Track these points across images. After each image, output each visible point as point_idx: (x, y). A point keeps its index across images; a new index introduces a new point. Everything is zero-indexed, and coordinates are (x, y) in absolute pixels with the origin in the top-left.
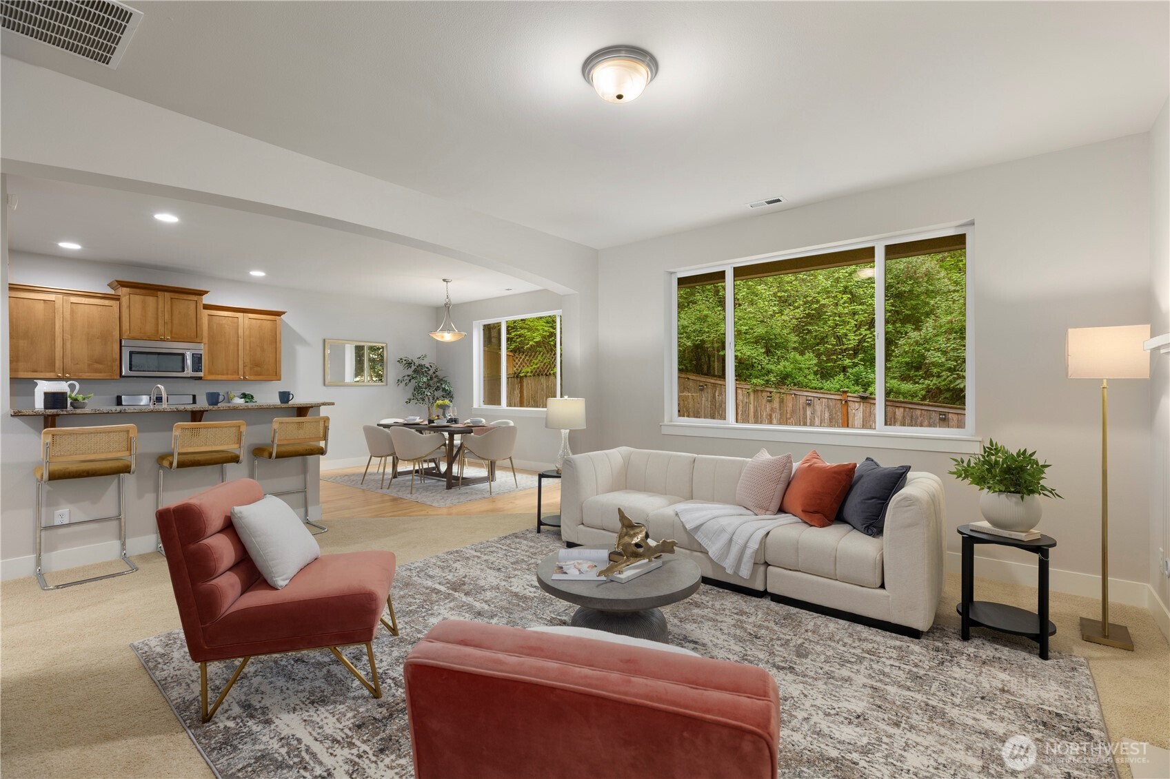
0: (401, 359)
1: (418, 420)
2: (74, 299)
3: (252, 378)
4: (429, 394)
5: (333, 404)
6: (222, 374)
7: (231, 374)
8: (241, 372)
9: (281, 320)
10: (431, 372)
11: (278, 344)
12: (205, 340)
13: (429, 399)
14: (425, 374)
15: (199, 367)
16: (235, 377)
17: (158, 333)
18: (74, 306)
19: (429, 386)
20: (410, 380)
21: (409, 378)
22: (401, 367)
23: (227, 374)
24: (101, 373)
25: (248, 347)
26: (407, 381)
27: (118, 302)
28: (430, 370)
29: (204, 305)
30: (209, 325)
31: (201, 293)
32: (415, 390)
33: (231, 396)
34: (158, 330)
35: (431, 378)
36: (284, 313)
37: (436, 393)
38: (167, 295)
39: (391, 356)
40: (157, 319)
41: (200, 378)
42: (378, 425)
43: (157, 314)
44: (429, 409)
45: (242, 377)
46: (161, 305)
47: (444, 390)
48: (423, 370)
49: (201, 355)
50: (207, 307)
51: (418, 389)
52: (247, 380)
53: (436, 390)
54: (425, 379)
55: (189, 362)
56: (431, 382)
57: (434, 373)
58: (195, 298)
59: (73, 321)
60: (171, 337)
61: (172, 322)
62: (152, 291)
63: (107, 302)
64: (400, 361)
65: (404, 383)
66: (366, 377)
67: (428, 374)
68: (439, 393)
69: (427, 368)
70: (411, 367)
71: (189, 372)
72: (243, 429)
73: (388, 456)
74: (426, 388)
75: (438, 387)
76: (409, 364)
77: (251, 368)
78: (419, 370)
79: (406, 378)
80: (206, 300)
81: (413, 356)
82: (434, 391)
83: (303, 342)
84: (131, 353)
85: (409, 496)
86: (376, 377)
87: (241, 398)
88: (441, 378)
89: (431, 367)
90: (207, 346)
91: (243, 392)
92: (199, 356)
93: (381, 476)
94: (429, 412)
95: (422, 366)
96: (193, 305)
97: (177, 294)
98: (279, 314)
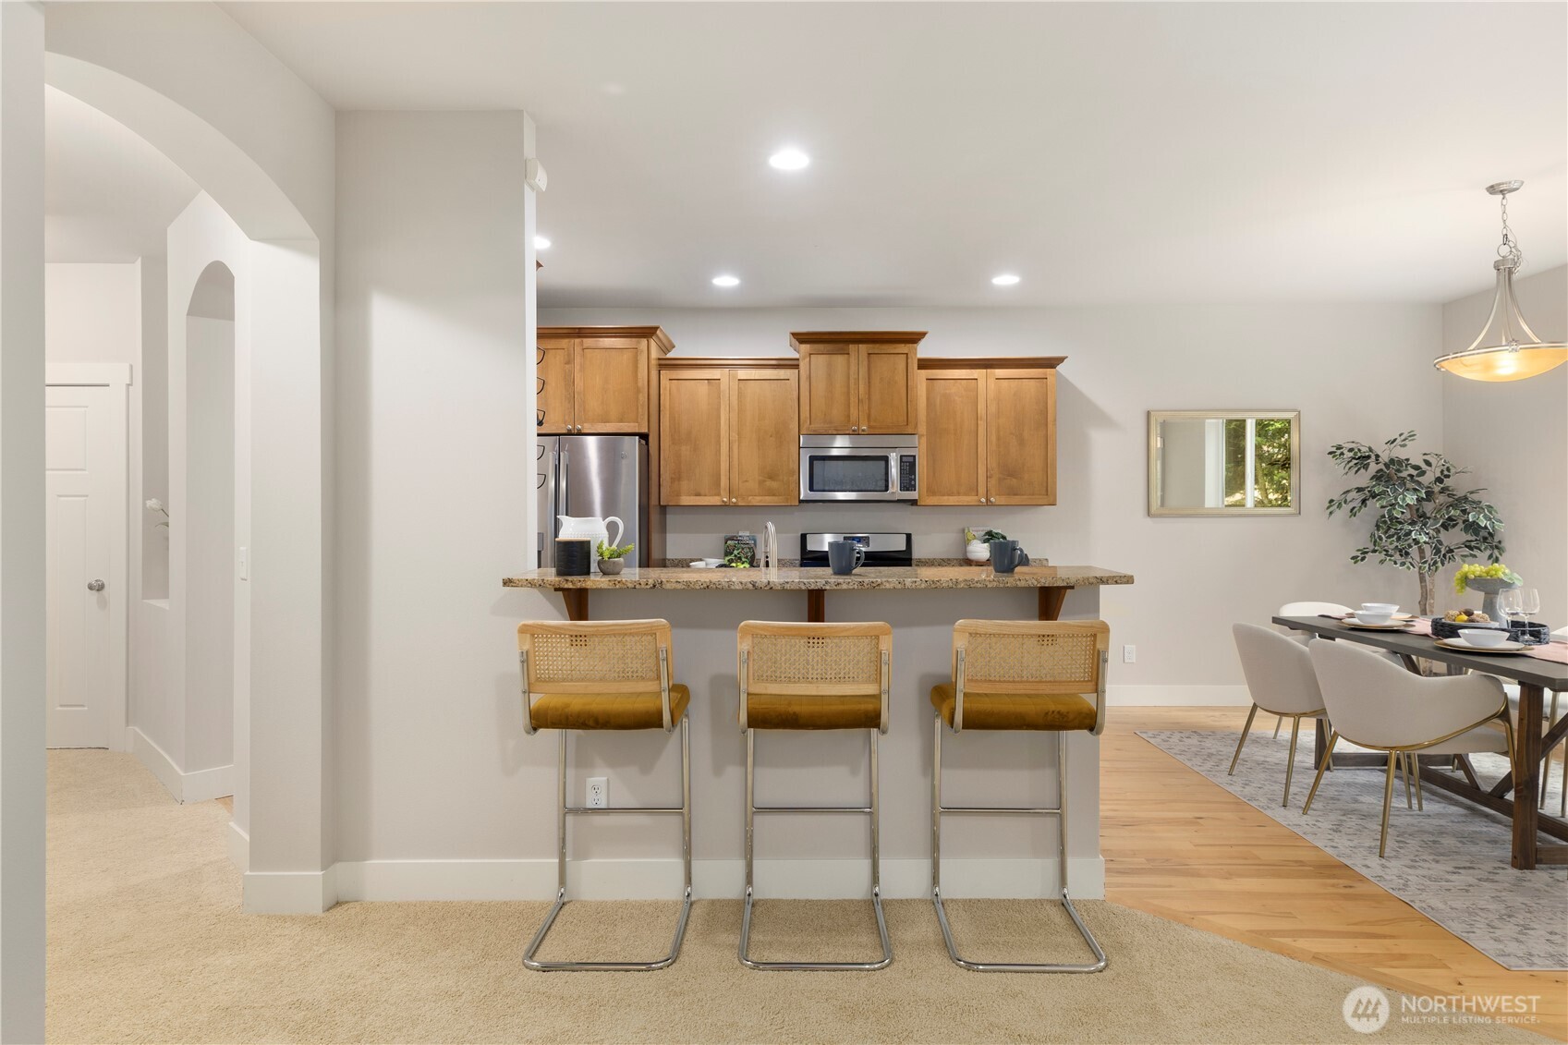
0: (1339, 448)
1: (1394, 615)
2: (742, 374)
3: (1002, 500)
4: (1424, 538)
5: (1129, 580)
6: (951, 494)
7: (966, 494)
8: (982, 490)
9: (1058, 371)
10: (1428, 479)
11: (1050, 426)
12: (922, 429)
13: (1421, 551)
14: (1410, 485)
15: (911, 480)
16: (970, 499)
17: (849, 421)
18: (742, 383)
19: (1420, 517)
20: (1364, 501)
21: (1360, 496)
22: (1338, 467)
23: (959, 494)
24: (774, 495)
25: (994, 438)
26: (1357, 504)
27: (797, 371)
28: (1423, 473)
29: (919, 360)
30: (928, 399)
31: (914, 338)
32: (1378, 527)
33: (970, 536)
34: (849, 416)
35: (1430, 494)
36: (1061, 360)
37: (1443, 535)
38: (863, 347)
39: (1309, 443)
40: (848, 393)
41: (914, 502)
42: (1277, 620)
43: (848, 387)
44: (1422, 579)
45: (983, 500)
46: (853, 368)
47: (1472, 527)
48: (1404, 474)
49: (914, 457)
50: (925, 364)
51: (1387, 524)
52: (993, 505)
53: (1445, 526)
54: (1411, 499)
55: (894, 471)
56: (1428, 508)
57: (1439, 480)
58: (903, 348)
59: (741, 411)
60: (869, 427)
61: (869, 399)
62: (841, 346)
63: (782, 373)
64: (1336, 452)
65: (1346, 507)
66: (1251, 493)
67: (1419, 483)
68: (1455, 537)
69: (1416, 467)
70: (1366, 467)
71: (895, 490)
72: (886, 645)
73: (1305, 714)
74: (1413, 523)
75: (1450, 519)
76: (1362, 460)
77: (1000, 480)
78: (1391, 474)
79: (1353, 494)
80: (925, 350)
81: (1376, 436)
82: (1438, 531)
83: (1104, 420)
84: (812, 459)
85: (1374, 861)
86: (1276, 491)
87: (985, 542)
88: (1460, 494)
89: (1428, 463)
90: (924, 440)
91: (988, 529)
92: (911, 459)
93: (1285, 755)
94: (1424, 587)
95: (1400, 462)
96: (901, 361)
97: (877, 345)
98: (1051, 363)
